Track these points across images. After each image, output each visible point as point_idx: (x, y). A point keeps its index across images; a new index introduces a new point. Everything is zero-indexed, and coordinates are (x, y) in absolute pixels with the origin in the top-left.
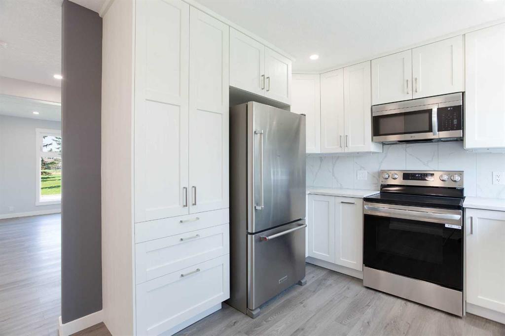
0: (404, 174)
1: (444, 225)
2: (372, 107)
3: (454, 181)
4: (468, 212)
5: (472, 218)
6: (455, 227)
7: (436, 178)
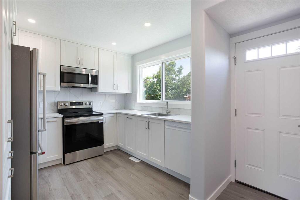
0: (71, 103)
1: (98, 122)
2: (60, 66)
3: (90, 105)
4: (104, 116)
5: (105, 117)
6: (102, 122)
7: (84, 104)
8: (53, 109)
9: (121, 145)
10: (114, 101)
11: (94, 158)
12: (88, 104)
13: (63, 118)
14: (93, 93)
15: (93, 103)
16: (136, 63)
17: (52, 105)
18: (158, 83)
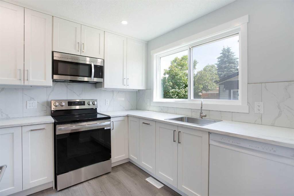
0: (68, 102)
1: (104, 128)
2: (53, 52)
3: (94, 104)
4: (112, 120)
5: (113, 122)
6: (108, 128)
7: (86, 103)
8: (45, 111)
9: (134, 159)
10: (123, 99)
11: (97, 178)
12: (91, 103)
13: (55, 124)
14: (97, 89)
15: (97, 103)
16: (152, 52)
17: (43, 105)
18: (170, 80)
